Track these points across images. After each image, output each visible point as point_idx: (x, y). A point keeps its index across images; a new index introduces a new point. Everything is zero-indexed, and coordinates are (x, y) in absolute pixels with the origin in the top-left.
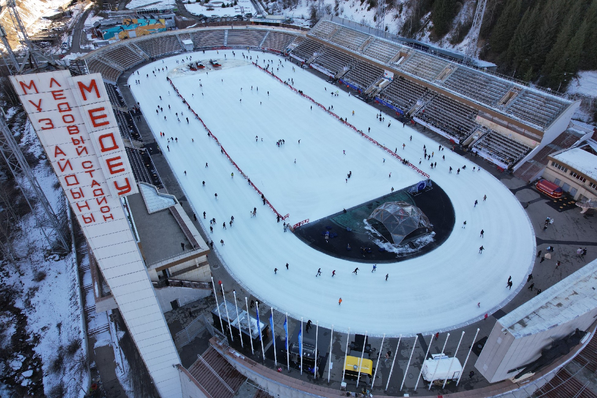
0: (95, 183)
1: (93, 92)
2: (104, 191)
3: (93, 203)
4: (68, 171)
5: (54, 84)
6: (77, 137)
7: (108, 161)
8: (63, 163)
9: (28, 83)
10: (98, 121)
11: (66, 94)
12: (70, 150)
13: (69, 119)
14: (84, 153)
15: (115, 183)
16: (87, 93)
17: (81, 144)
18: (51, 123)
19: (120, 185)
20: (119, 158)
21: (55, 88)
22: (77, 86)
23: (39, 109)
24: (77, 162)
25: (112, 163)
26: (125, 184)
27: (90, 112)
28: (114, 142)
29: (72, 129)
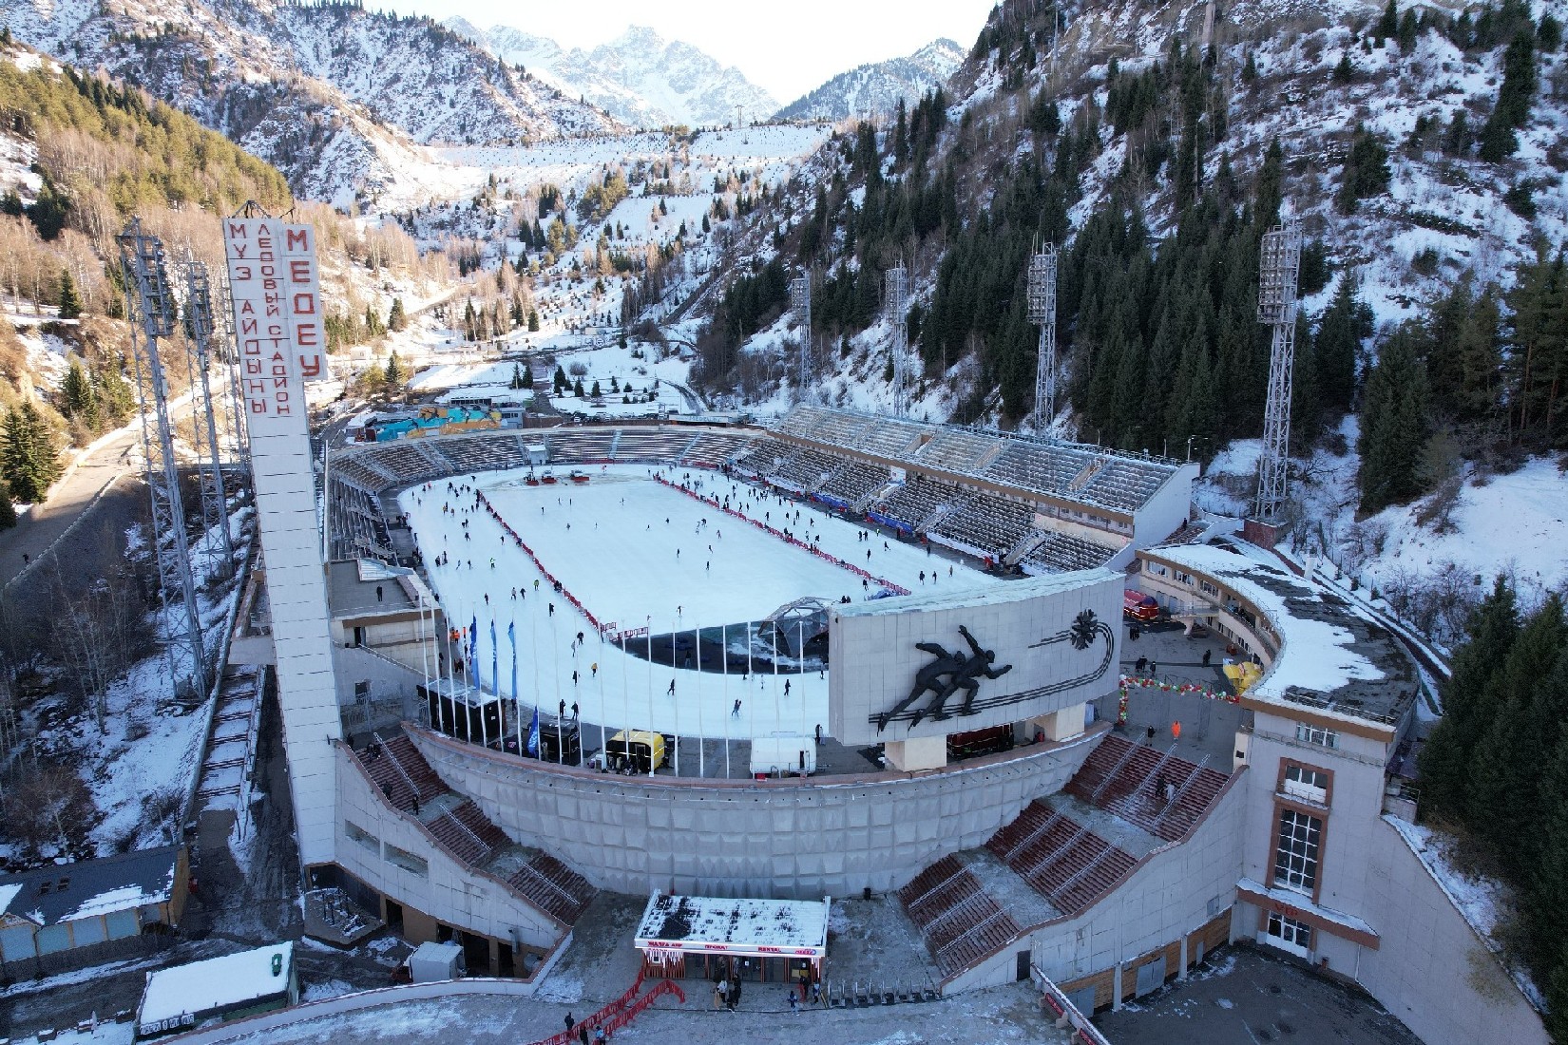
0: (277, 357)
1: (301, 242)
2: (287, 370)
3: (269, 385)
4: (251, 335)
5: (264, 231)
6: (271, 293)
7: (300, 327)
8: (248, 323)
9: (238, 227)
10: (299, 276)
11: (273, 243)
12: (260, 307)
13: (268, 271)
14: (275, 314)
15: (302, 357)
16: (294, 243)
17: (274, 303)
18: (249, 273)
19: (307, 364)
20: (312, 326)
21: (264, 235)
22: (286, 234)
23: (241, 257)
24: (264, 322)
25: (305, 331)
26: (313, 364)
27: (294, 264)
28: (312, 307)
29: (269, 283)
